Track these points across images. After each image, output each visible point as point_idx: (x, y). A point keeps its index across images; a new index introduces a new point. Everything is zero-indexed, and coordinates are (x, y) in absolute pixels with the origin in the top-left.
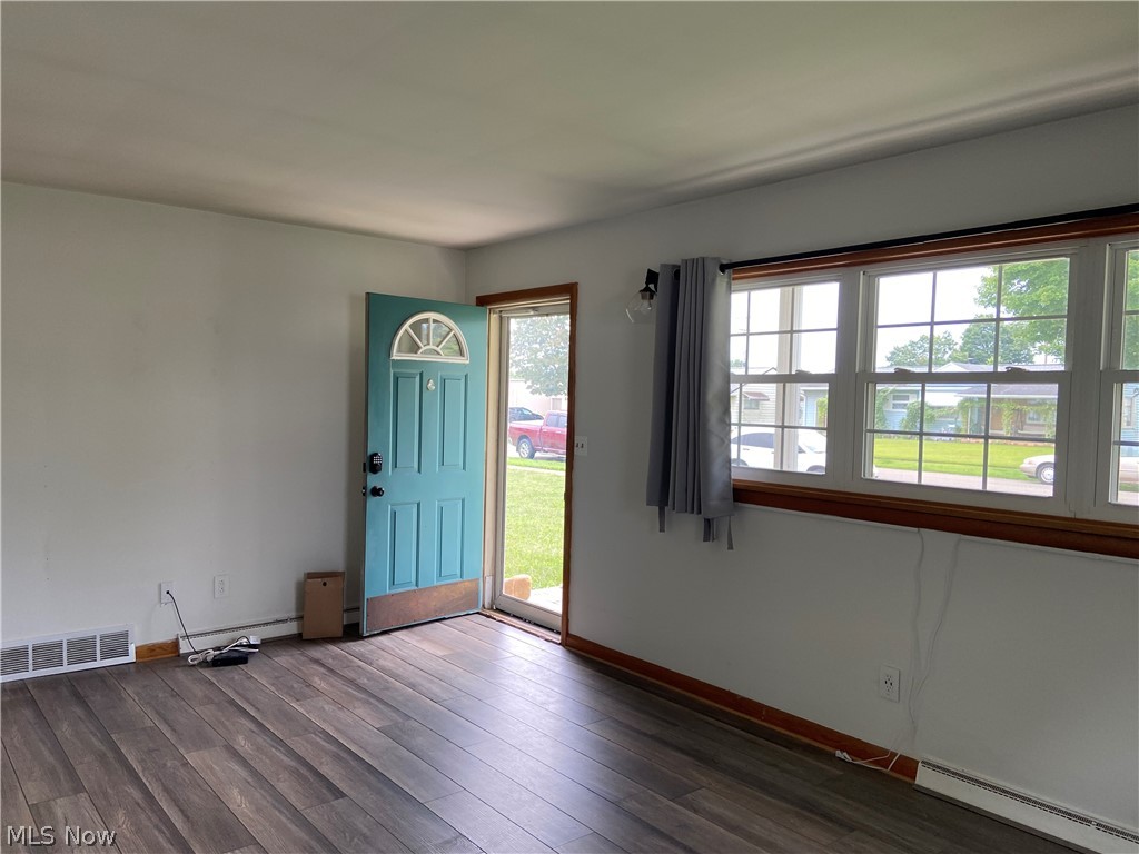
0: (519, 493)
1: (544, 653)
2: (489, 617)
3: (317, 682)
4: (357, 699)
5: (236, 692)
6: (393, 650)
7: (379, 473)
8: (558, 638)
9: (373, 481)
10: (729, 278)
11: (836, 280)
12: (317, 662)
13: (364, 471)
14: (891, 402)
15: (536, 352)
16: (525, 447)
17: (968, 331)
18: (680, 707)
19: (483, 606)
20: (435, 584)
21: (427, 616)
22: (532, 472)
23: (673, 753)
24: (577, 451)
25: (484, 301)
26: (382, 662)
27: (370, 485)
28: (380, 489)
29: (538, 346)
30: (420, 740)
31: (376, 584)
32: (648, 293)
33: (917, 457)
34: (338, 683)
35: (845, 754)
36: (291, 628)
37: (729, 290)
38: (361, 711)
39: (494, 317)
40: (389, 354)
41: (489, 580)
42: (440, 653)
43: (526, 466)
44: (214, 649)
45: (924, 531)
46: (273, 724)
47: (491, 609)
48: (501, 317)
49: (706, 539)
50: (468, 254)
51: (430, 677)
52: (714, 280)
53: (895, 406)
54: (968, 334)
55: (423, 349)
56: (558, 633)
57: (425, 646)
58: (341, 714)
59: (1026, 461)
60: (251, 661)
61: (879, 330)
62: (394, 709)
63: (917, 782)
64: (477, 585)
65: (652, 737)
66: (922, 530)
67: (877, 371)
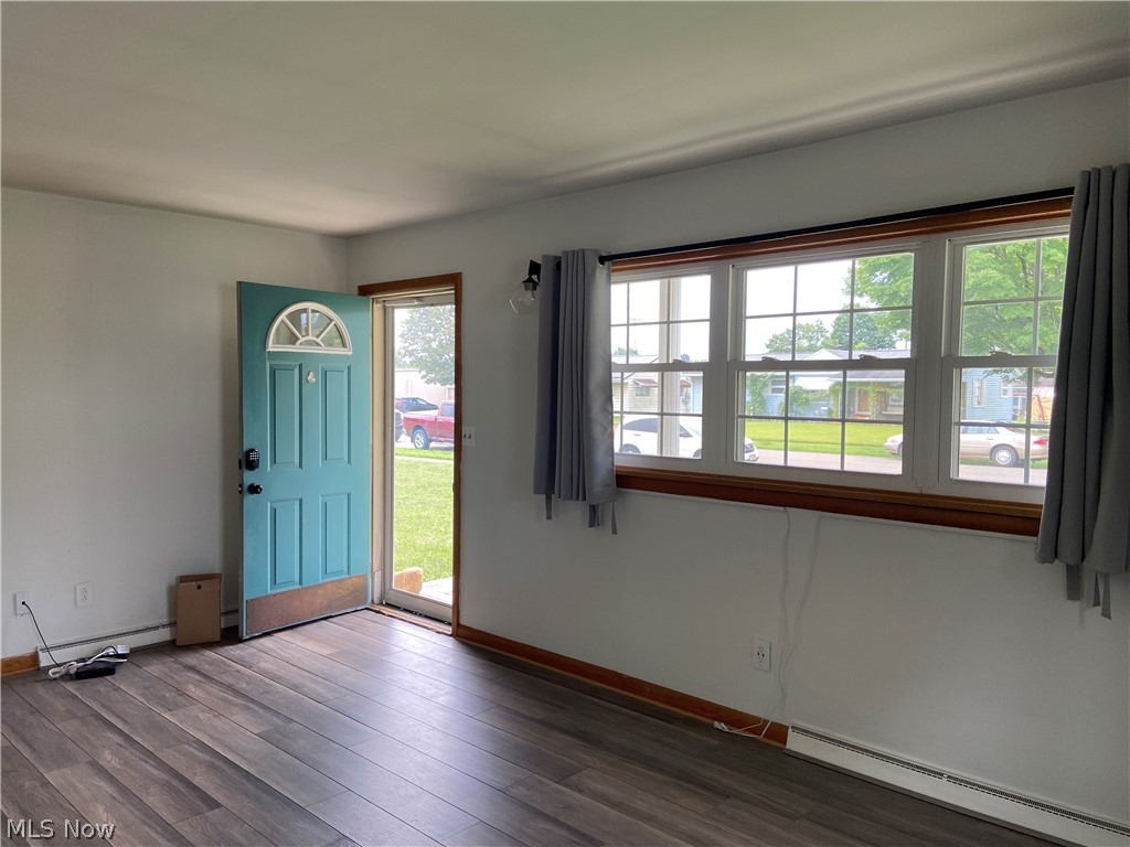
0: (413, 484)
1: (435, 645)
2: (378, 612)
3: (192, 690)
4: (235, 705)
5: (103, 705)
6: (275, 651)
7: (257, 470)
8: (449, 630)
9: (250, 478)
10: (609, 269)
11: (708, 273)
12: (192, 669)
13: (240, 468)
14: (771, 387)
15: (429, 342)
16: (420, 438)
17: (838, 319)
18: (567, 690)
19: (372, 601)
20: (321, 581)
21: (313, 615)
22: (426, 463)
23: (562, 736)
24: (465, 442)
25: (365, 291)
26: (263, 665)
27: (247, 482)
28: (258, 486)
29: (431, 335)
30: (302, 743)
31: (256, 584)
32: (530, 283)
33: (783, 438)
34: (215, 689)
35: (723, 725)
36: (163, 635)
37: (609, 283)
38: (240, 717)
39: (378, 307)
40: (264, 345)
41: (378, 576)
42: (326, 652)
43: (421, 457)
44: (77, 661)
45: (791, 510)
46: (142, 736)
47: (381, 604)
48: (385, 308)
49: (592, 524)
50: (348, 242)
51: (315, 678)
52: (594, 272)
53: (774, 391)
54: (837, 323)
55: (302, 340)
56: (450, 624)
57: (310, 646)
58: (216, 722)
59: (889, 439)
60: (120, 672)
61: (748, 320)
62: (277, 714)
63: (787, 747)
64: (366, 579)
65: (540, 722)
66: (788, 509)
67: (747, 360)
